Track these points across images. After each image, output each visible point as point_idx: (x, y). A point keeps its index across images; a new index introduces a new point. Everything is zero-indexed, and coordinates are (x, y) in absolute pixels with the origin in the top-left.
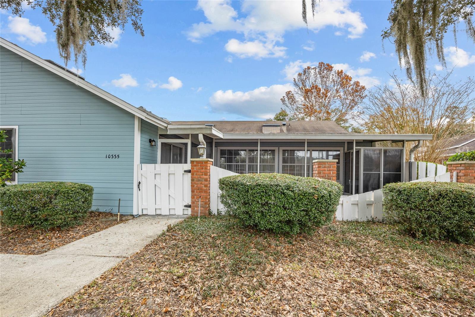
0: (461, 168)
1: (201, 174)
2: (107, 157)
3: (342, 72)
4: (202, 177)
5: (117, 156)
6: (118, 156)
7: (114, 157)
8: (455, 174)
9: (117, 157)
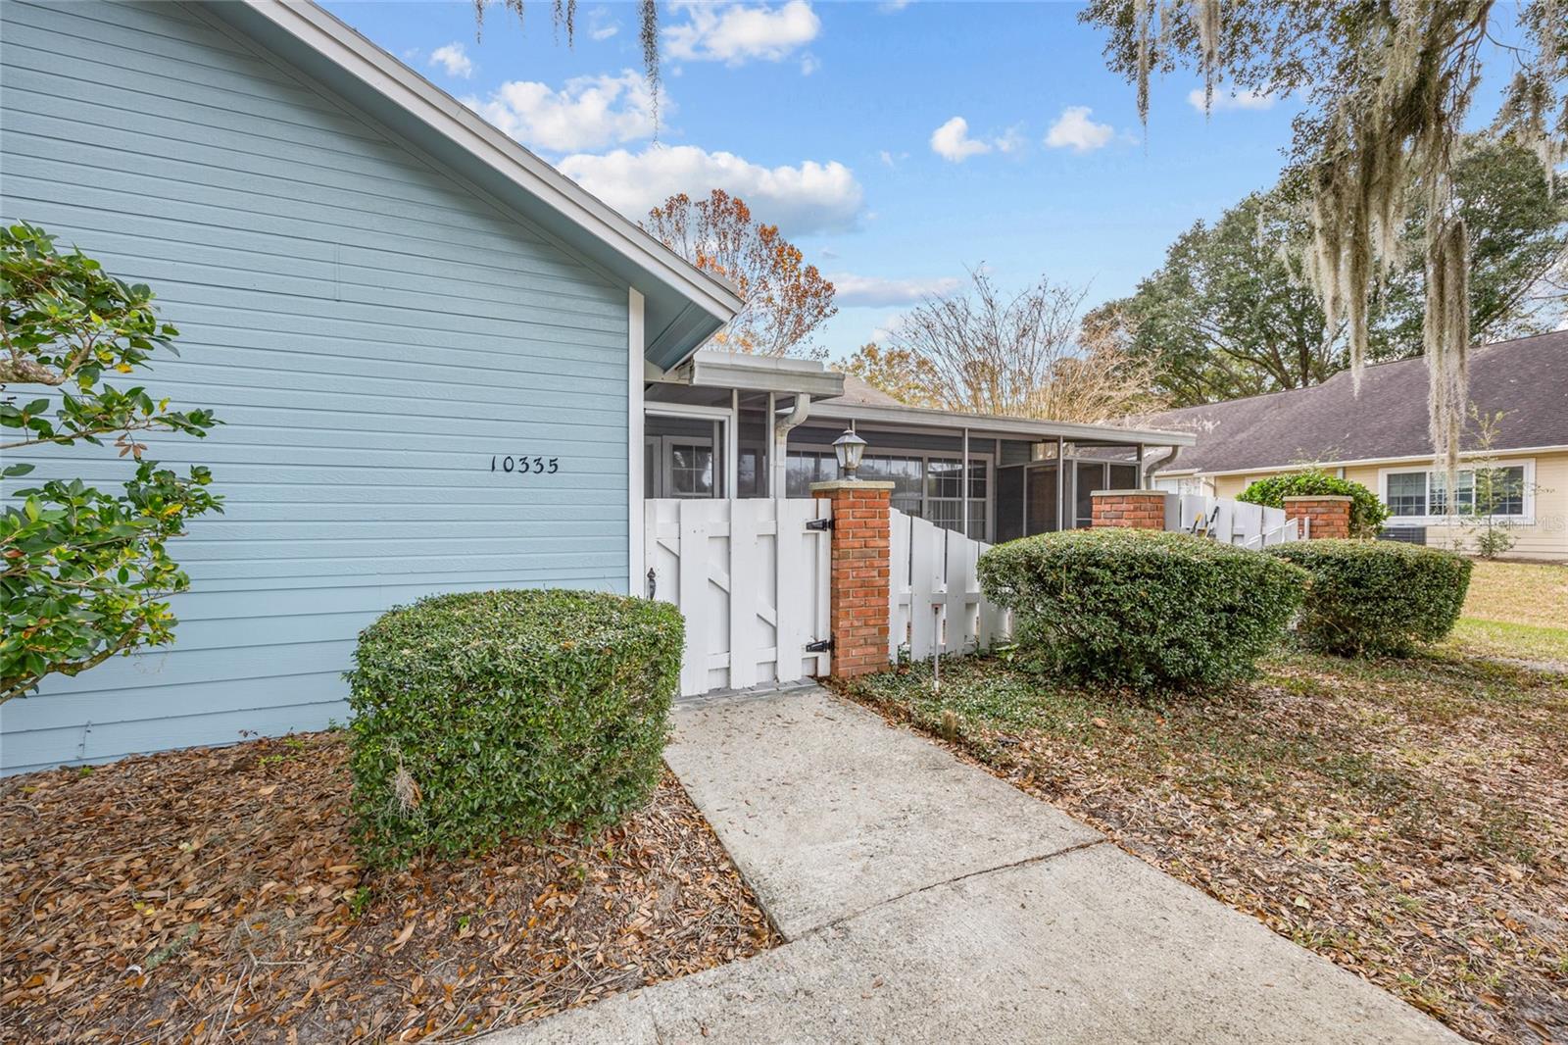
0: (1319, 510)
1: (871, 534)
2: (499, 466)
3: (774, 231)
4: (872, 544)
5: (545, 462)
6: (553, 463)
7: (534, 467)
8: (1307, 520)
9: (547, 467)
